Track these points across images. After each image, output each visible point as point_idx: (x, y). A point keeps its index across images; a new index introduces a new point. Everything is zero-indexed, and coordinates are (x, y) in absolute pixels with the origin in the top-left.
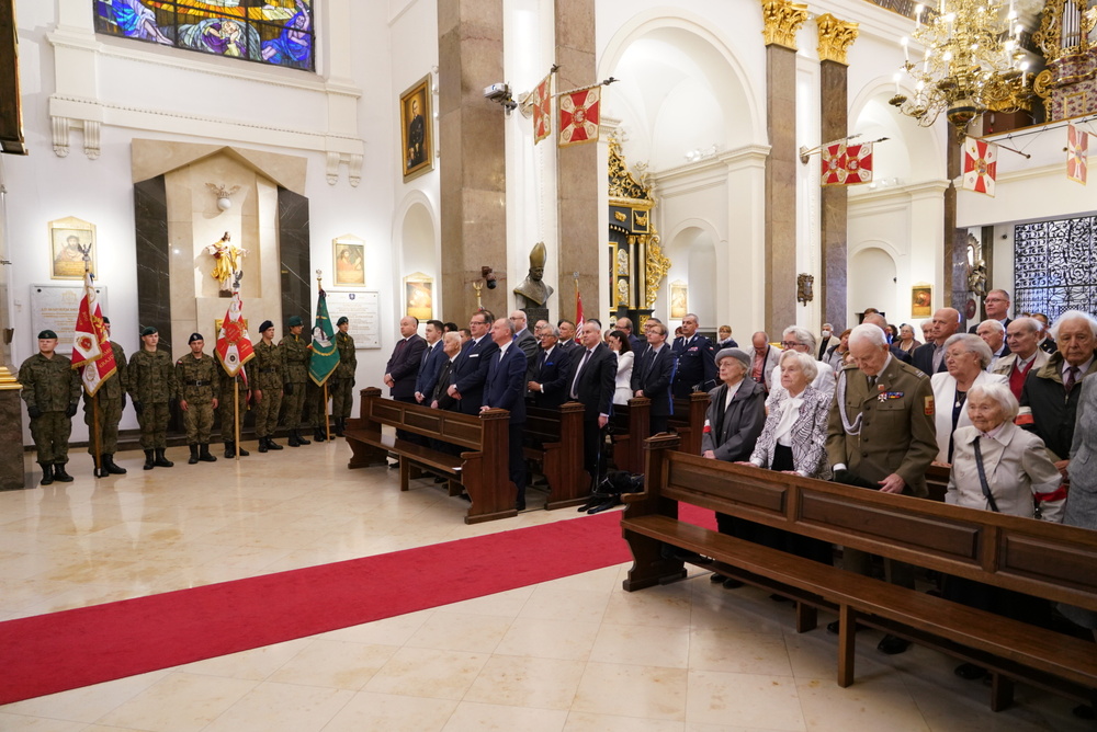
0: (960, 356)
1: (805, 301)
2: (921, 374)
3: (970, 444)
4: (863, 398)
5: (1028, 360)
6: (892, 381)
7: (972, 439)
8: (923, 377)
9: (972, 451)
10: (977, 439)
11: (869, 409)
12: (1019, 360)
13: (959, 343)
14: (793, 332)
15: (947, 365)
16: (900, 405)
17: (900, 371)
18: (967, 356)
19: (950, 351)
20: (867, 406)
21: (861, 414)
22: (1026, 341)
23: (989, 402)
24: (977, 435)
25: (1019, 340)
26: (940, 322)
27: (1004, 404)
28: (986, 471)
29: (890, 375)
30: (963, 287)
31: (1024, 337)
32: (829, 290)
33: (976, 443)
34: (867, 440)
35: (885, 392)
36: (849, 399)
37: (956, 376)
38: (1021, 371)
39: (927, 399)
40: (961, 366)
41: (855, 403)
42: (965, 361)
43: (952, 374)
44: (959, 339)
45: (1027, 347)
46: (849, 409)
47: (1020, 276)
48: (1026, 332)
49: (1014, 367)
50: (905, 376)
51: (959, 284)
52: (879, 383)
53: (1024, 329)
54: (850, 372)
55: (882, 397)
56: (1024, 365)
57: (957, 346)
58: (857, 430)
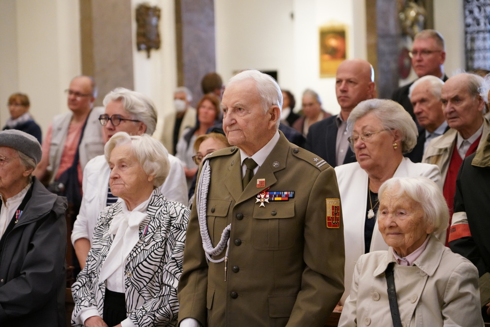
0: (374, 138)
1: (148, 50)
2: (321, 162)
3: (380, 277)
4: (234, 201)
5: (472, 140)
6: (278, 173)
7: (382, 268)
8: (324, 167)
9: (383, 287)
10: (391, 267)
11: (241, 218)
12: (460, 140)
13: (370, 115)
14: (120, 99)
15: (355, 151)
16: (287, 211)
17: (291, 159)
18: (384, 137)
19: (359, 129)
20: (238, 212)
21: (229, 227)
22: (467, 108)
23: (407, 205)
24: (391, 261)
25: (458, 107)
26: (349, 81)
27: (428, 208)
28: (402, 316)
29: (276, 164)
30: (392, 28)
31: (464, 104)
32: (187, 31)
33: (389, 274)
34: (237, 271)
35: (266, 191)
36: (212, 205)
37: (368, 168)
38: (463, 156)
39: (330, 203)
40: (375, 153)
41: (221, 212)
42: (381, 144)
43: (363, 167)
44: (371, 109)
45: (468, 118)
46: (211, 220)
47: (471, 12)
48: (466, 95)
49: (453, 150)
50: (299, 165)
51: (386, 23)
52: (259, 175)
53: (463, 90)
54: (217, 163)
55: (263, 198)
56: (466, 148)
57: (369, 122)
58: (222, 255)
